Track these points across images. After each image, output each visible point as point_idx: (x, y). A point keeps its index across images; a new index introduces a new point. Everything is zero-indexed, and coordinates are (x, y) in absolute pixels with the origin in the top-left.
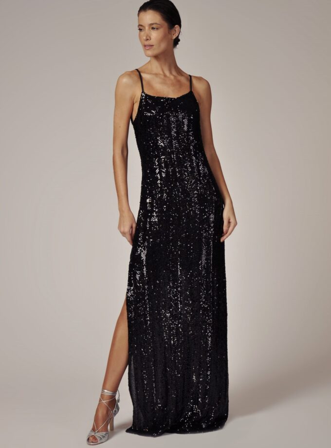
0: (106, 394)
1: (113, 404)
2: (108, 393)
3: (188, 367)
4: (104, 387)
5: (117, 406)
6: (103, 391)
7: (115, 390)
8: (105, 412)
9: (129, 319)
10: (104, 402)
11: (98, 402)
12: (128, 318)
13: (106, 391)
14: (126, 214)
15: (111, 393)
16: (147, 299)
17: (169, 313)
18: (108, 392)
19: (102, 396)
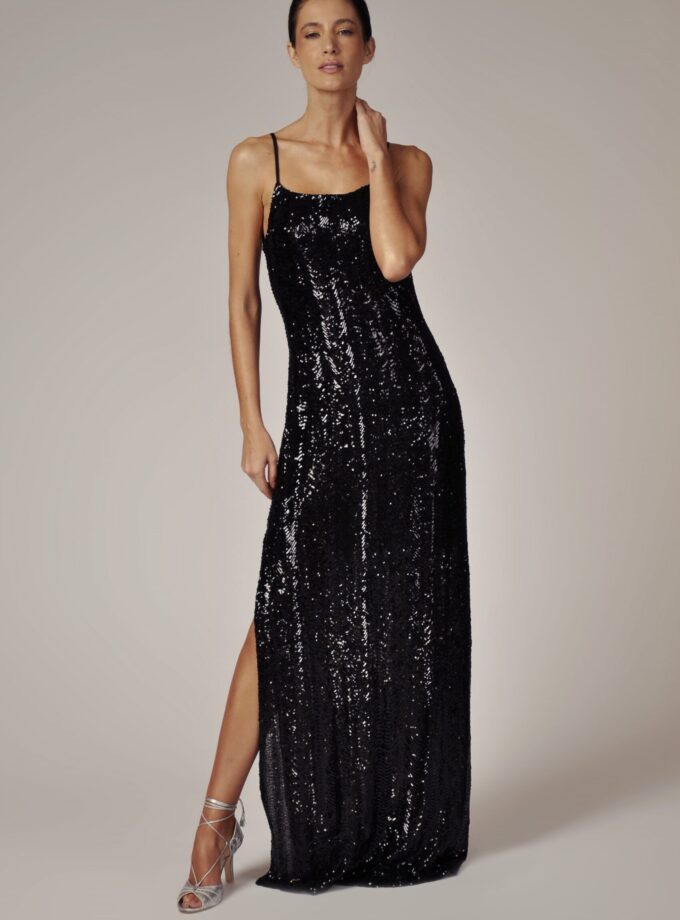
0: (214, 807)
1: (229, 827)
2: (217, 804)
3: (385, 751)
4: (210, 794)
5: (239, 831)
6: (207, 802)
7: (234, 798)
8: (212, 843)
9: (261, 653)
10: (210, 823)
11: (197, 824)
12: (259, 649)
13: (214, 801)
14: (255, 435)
15: (226, 805)
16: (297, 610)
17: (342, 639)
18: (219, 803)
19: (206, 811)
